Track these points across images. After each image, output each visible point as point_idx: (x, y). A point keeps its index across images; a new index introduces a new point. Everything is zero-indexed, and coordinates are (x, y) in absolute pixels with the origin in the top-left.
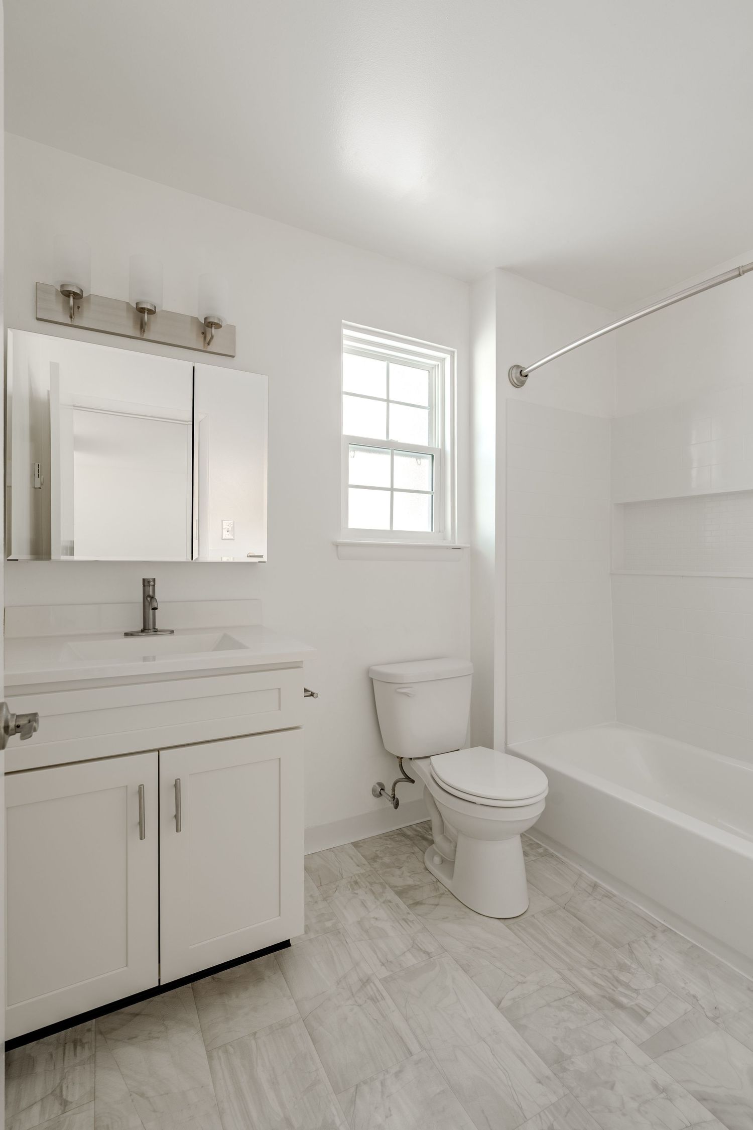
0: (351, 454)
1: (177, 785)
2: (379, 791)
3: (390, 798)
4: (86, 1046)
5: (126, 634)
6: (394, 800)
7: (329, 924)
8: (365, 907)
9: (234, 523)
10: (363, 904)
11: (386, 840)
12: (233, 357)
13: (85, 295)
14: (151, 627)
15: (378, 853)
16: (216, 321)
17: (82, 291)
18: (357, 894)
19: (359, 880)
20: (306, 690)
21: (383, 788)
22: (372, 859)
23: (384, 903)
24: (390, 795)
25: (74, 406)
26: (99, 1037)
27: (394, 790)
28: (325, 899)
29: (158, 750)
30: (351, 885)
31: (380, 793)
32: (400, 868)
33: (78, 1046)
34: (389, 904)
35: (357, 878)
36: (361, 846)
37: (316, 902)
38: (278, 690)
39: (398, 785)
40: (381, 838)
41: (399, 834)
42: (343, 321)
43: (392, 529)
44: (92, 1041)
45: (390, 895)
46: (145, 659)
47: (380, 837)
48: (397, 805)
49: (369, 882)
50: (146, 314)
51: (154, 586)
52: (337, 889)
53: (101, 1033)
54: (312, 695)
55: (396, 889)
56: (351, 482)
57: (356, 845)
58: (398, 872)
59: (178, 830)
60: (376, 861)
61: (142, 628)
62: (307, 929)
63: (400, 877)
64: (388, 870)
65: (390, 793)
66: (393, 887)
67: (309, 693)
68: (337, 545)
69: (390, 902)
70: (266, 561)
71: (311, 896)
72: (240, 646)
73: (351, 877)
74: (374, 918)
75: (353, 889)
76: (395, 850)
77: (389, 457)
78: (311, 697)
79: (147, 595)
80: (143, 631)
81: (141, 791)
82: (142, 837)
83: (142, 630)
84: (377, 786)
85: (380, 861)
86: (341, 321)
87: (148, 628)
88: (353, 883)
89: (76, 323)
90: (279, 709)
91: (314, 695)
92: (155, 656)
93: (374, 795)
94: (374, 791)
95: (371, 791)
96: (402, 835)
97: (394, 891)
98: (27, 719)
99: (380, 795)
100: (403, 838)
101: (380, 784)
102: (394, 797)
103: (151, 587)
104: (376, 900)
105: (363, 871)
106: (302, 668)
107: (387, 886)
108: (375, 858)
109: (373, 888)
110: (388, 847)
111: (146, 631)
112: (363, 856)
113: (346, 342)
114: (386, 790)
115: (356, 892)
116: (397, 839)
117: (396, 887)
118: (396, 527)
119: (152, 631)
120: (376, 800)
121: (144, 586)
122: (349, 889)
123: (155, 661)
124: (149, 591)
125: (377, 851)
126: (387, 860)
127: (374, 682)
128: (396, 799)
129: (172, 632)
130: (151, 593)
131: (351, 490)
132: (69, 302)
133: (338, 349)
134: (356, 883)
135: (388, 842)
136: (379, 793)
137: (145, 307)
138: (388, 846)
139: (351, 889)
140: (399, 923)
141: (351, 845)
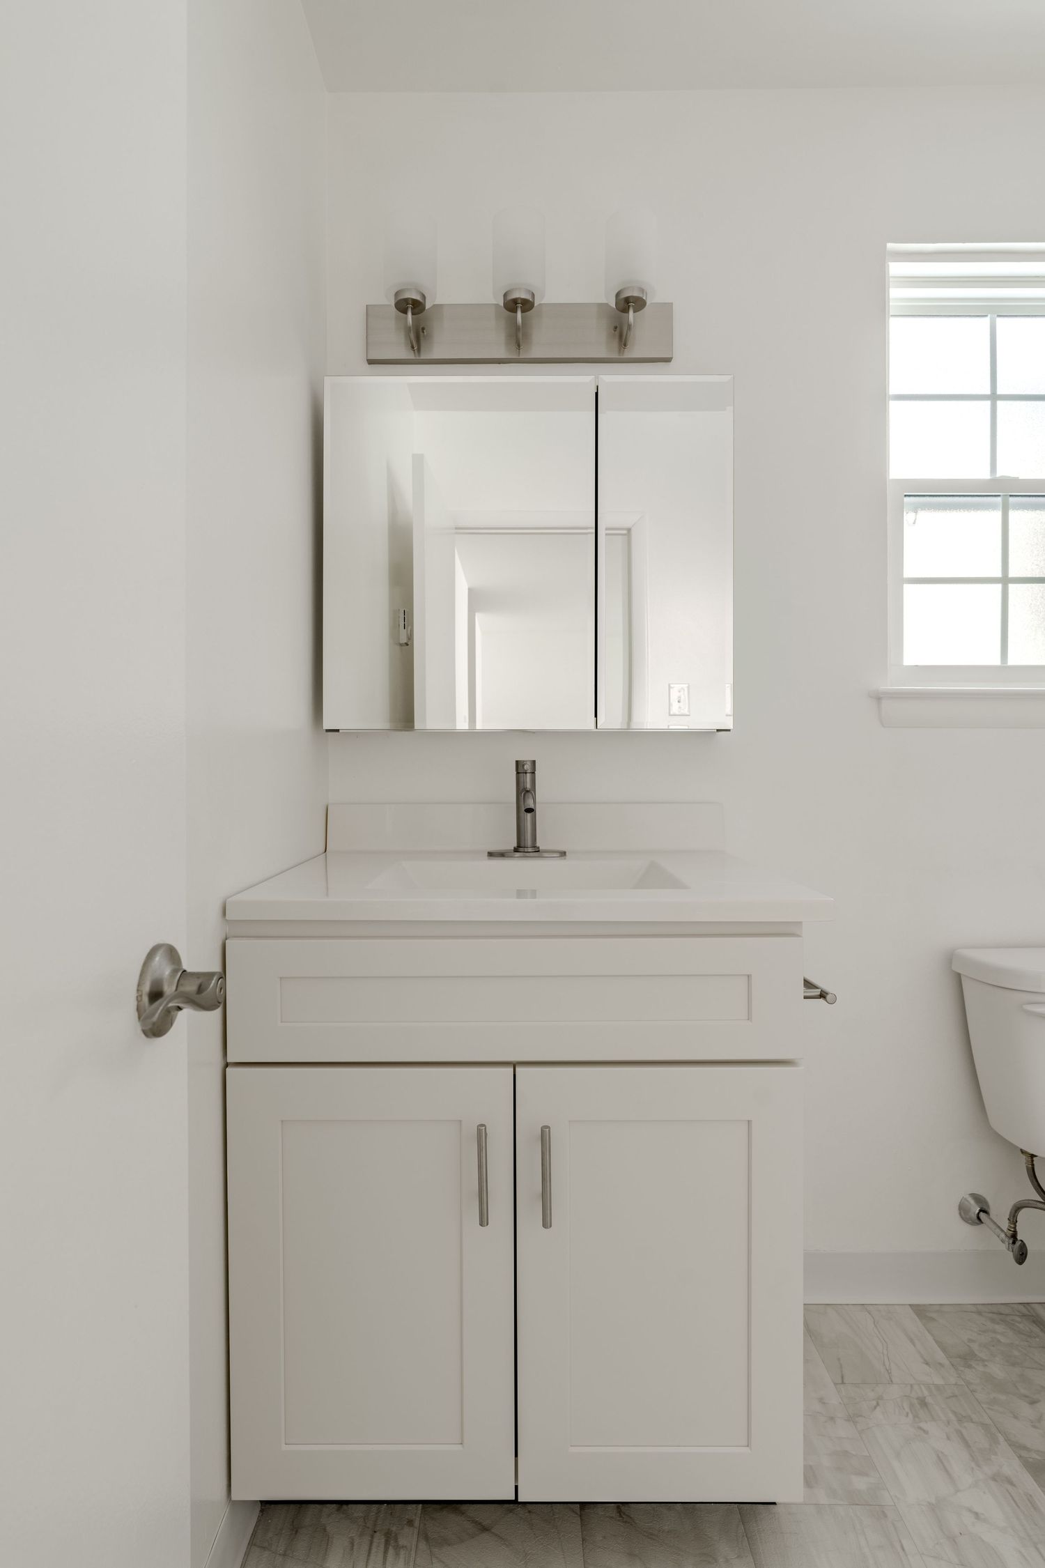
0: (908, 517)
1: (545, 1136)
2: (978, 1213)
3: (1003, 1235)
4: (402, 1552)
5: (491, 854)
6: (1014, 1243)
7: (860, 1483)
8: (946, 1471)
9: (688, 687)
10: (941, 1460)
11: (993, 1321)
12: (668, 360)
13: (428, 306)
14: (529, 843)
15: (975, 1347)
16: (636, 294)
17: (424, 297)
18: (926, 1432)
19: (929, 1400)
20: (808, 984)
21: (986, 1208)
22: (960, 1357)
23: (994, 1478)
24: (1005, 1230)
25: (456, 528)
26: (423, 1545)
27: (1013, 1219)
28: (852, 1419)
29: (514, 1065)
30: (911, 1405)
31: (979, 1218)
32: (1033, 1402)
33: (390, 1547)
34: (1009, 1487)
35: (926, 1393)
36: (933, 1319)
37: (832, 1419)
38: (747, 977)
39: (1022, 1215)
40: (979, 1313)
41: (1024, 1315)
42: (890, 246)
43: (1007, 663)
44: (411, 1550)
45: (1010, 1465)
46: (520, 894)
47: (979, 1310)
48: (1021, 1256)
49: (955, 1413)
50: (519, 314)
51: (533, 773)
52: (878, 1404)
53: (427, 1539)
54: (823, 995)
55: (1024, 1454)
56: (908, 573)
57: (920, 1311)
58: (1026, 1410)
59: (546, 1223)
60: (970, 1367)
61: (515, 845)
62: (811, 1478)
63: (1034, 1427)
64: (1003, 1397)
65: (1005, 1225)
66: (1017, 1446)
67: (817, 992)
68: (878, 698)
69: (1011, 1483)
70: (731, 727)
71: (821, 1400)
72: (675, 884)
73: (912, 1386)
74: (970, 1510)
75: (916, 1416)
76: (1016, 1353)
77: (997, 515)
78: (821, 1000)
79: (521, 788)
80: (516, 850)
81: (481, 1134)
82: (483, 1221)
83: (515, 848)
84: (972, 1202)
85: (981, 1368)
86: (886, 246)
87: (525, 846)
88: (916, 1402)
89: (423, 356)
90: (749, 1018)
91: (828, 997)
92: (535, 891)
93: (962, 1217)
94: (963, 1210)
95: (957, 1208)
96: (1034, 1322)
97: (1020, 1457)
98: (198, 982)
99: (977, 1221)
100: (1036, 1329)
101: (978, 1198)
102: (1014, 1236)
103: (528, 775)
104: (973, 1465)
105: (939, 1381)
106: (798, 936)
107: (1001, 1439)
108: (967, 1359)
109: (964, 1431)
110: (999, 1341)
111: (521, 849)
112: (937, 1342)
113: (895, 293)
114: (992, 1212)
115: (923, 1425)
116: (1021, 1326)
117: (1025, 1448)
118: (1012, 661)
119: (530, 850)
120: (967, 1229)
121: (518, 773)
122: (907, 1416)
123: (535, 898)
124: (525, 782)
125: (970, 1340)
126: (997, 1370)
127: (966, 985)
128: (1018, 1243)
129: (563, 854)
130: (528, 786)
131: (907, 588)
132: (406, 319)
133: (879, 311)
134: (923, 1403)
135: (999, 1328)
136: (976, 1218)
137: (518, 297)
138: (999, 1337)
139: (910, 1415)
140: (1037, 1549)
141: (909, 1307)
